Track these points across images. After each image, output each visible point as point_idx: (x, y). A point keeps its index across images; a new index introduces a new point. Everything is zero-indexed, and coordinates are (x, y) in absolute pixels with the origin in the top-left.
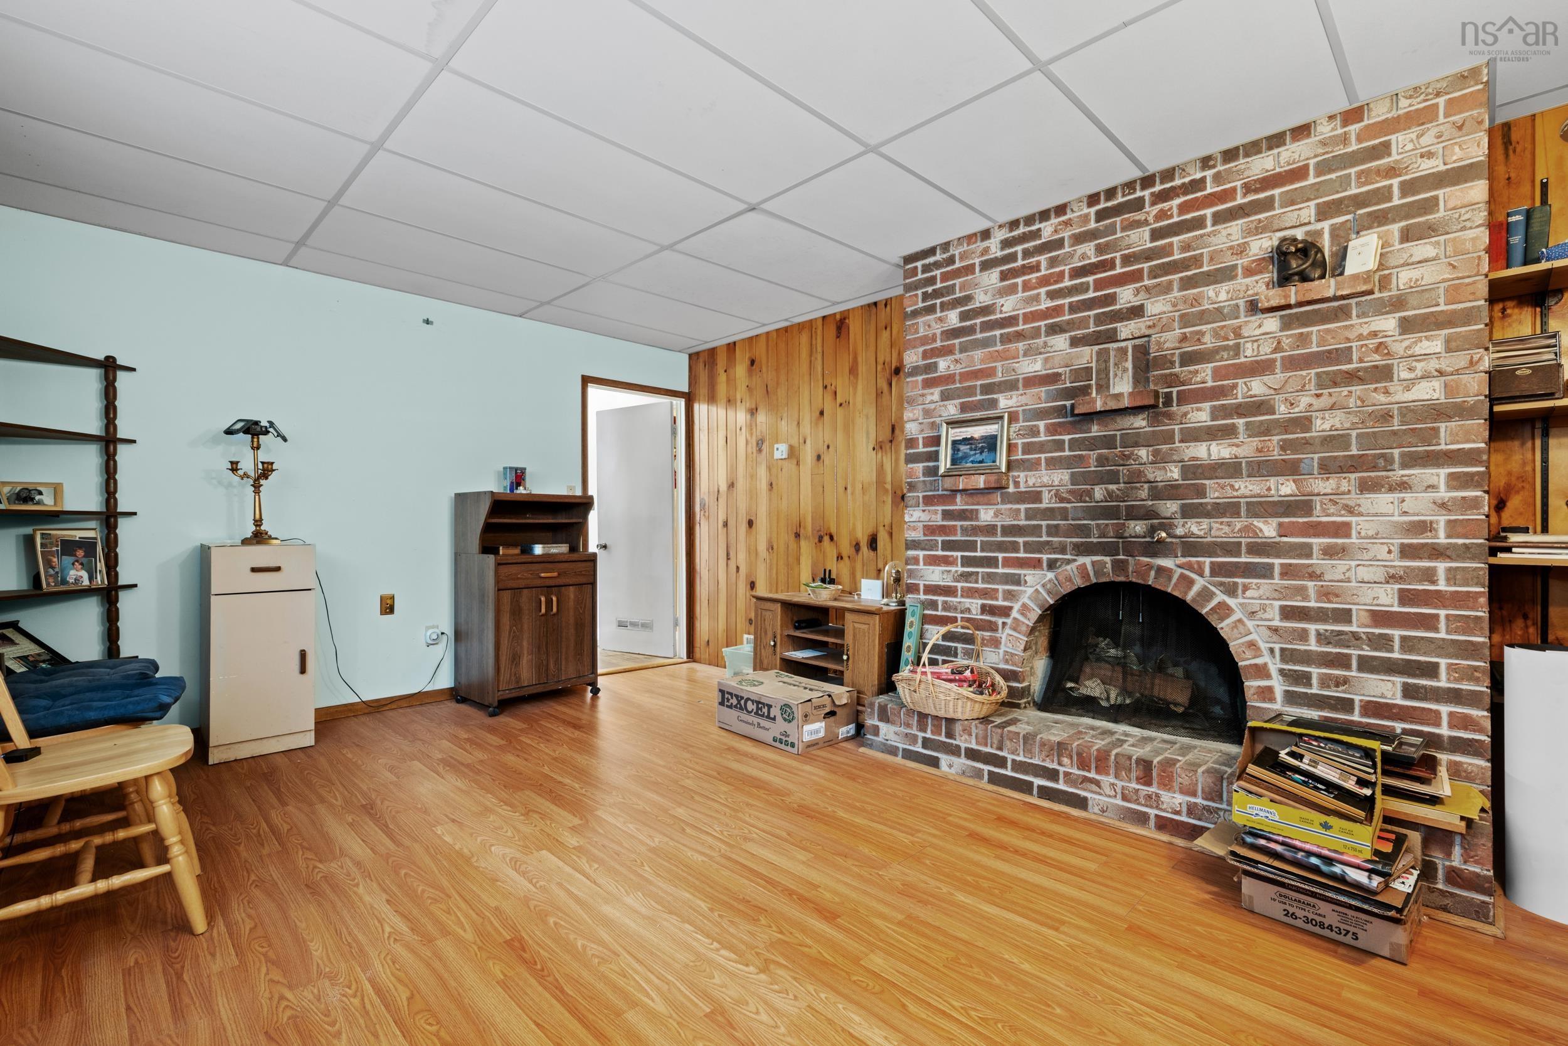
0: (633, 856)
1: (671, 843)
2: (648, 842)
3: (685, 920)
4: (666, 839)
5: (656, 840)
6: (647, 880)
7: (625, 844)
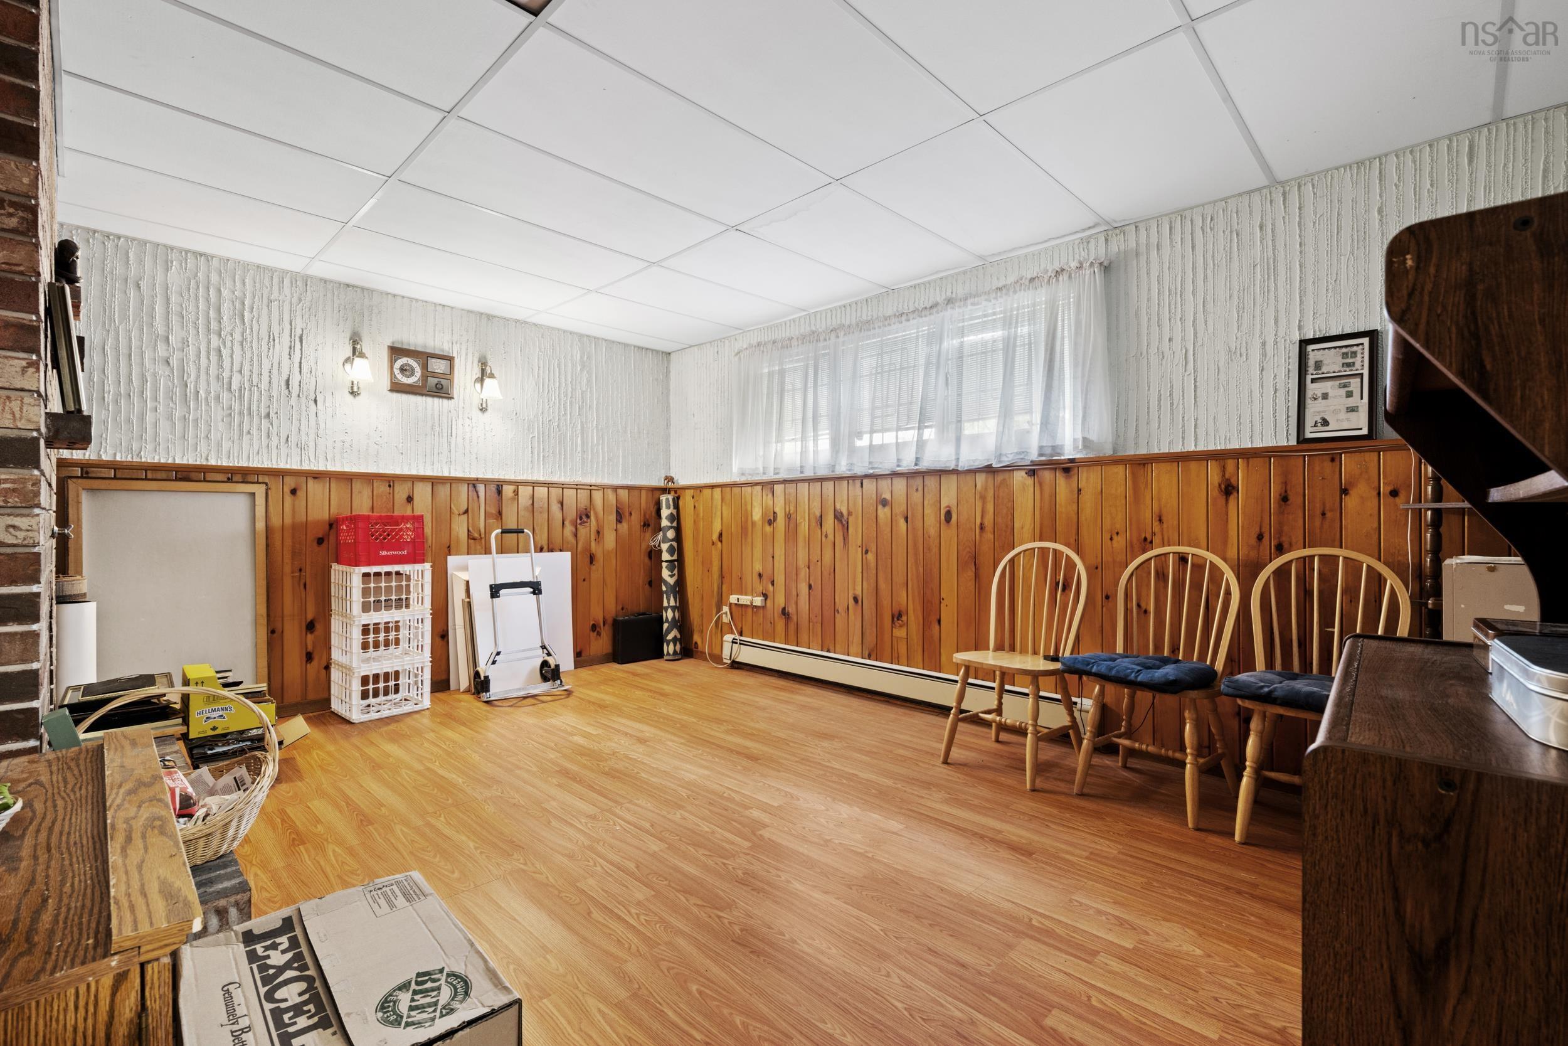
0: (697, 802)
1: (665, 813)
2: (686, 814)
3: (657, 769)
4: (669, 816)
5: (679, 816)
6: (683, 787)
7: (707, 812)
